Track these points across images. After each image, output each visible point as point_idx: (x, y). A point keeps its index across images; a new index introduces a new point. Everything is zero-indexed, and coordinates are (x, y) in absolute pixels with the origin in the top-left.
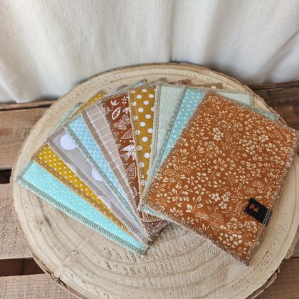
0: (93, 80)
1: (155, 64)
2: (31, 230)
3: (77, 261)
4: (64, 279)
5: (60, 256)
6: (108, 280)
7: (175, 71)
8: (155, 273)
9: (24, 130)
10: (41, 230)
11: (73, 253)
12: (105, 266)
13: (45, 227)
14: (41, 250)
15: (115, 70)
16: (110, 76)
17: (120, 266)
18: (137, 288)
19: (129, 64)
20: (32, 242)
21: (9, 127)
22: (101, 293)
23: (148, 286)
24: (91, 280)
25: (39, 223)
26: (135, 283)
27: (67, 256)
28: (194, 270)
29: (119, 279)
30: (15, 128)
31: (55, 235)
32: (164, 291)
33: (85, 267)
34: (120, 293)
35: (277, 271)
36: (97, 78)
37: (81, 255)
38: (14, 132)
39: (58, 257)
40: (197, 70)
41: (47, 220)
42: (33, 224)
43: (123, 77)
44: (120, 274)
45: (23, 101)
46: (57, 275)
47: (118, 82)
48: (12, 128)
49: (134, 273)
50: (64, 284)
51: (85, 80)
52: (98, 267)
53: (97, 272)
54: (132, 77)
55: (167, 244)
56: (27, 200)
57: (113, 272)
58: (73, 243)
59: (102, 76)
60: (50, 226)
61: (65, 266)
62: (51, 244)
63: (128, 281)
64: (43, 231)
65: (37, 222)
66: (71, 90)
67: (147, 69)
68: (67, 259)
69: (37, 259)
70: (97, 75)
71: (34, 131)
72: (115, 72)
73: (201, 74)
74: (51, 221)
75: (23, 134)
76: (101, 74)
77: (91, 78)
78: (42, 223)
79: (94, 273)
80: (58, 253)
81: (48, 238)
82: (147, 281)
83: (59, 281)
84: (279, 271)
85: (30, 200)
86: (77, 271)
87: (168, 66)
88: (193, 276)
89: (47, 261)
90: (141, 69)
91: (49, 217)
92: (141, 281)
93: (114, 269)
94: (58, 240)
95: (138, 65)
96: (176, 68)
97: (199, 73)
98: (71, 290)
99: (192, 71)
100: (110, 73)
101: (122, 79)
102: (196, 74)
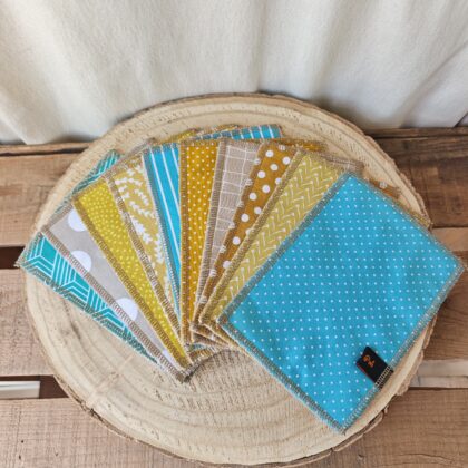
0: (142, 117)
1: (235, 94)
2: (53, 343)
3: (117, 387)
4: (99, 410)
5: (94, 380)
6: (158, 414)
7: (266, 108)
8: (221, 408)
9: (39, 188)
10: (66, 343)
11: (110, 377)
12: (154, 396)
13: (72, 339)
14: (67, 370)
15: (175, 101)
16: (167, 112)
17: (174, 396)
18: (195, 426)
19: (196, 92)
20: (54, 359)
21: (16, 182)
22: (149, 431)
23: (211, 424)
24: (136, 414)
25: (65, 333)
26: (193, 419)
27: (103, 380)
28: (272, 405)
29: (172, 413)
30: (26, 185)
31: (86, 351)
32: (231, 430)
33: (127, 396)
34: (174, 431)
35: (383, 411)
36: (148, 114)
37: (122, 379)
38: (25, 191)
39: (90, 380)
40: (298, 107)
41: (75, 329)
42: (55, 334)
43: (186, 114)
44: (174, 407)
45: (35, 142)
46: (89, 404)
47: (179, 122)
48: (21, 185)
49: (192, 405)
50: (99, 417)
51: (129, 117)
52: (144, 396)
53: (143, 403)
54: (199, 115)
55: (238, 369)
56: (46, 299)
57: (164, 404)
58: (111, 363)
59: (156, 111)
60: (79, 338)
61: (100, 393)
62: (80, 362)
63: (184, 417)
64: (70, 343)
65: (62, 331)
66: (108, 133)
67: (222, 102)
68: (103, 384)
69: (62, 382)
70: (147, 109)
71: (55, 195)
72: (174, 105)
73: (305, 114)
74: (81, 330)
75: (38, 194)
76: (153, 107)
77: (138, 113)
78: (68, 333)
79: (139, 405)
80: (91, 375)
81: (76, 354)
82: (209, 417)
83: (93, 412)
84: (386, 411)
85: (50, 300)
86: (117, 401)
87: (256, 99)
88: (271, 413)
89: (76, 385)
90: (215, 103)
91: (78, 325)
92: (201, 417)
93: (166, 400)
94: (91, 358)
95: (211, 96)
96: (267, 104)
97: (301, 113)
98: (109, 425)
99: (291, 108)
100: (167, 108)
101: (184, 118)
102: (297, 114)
